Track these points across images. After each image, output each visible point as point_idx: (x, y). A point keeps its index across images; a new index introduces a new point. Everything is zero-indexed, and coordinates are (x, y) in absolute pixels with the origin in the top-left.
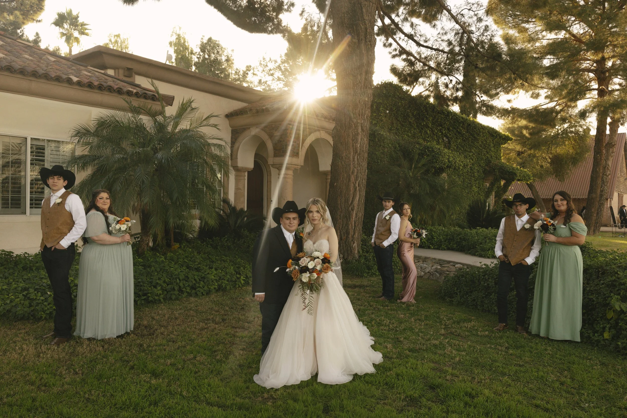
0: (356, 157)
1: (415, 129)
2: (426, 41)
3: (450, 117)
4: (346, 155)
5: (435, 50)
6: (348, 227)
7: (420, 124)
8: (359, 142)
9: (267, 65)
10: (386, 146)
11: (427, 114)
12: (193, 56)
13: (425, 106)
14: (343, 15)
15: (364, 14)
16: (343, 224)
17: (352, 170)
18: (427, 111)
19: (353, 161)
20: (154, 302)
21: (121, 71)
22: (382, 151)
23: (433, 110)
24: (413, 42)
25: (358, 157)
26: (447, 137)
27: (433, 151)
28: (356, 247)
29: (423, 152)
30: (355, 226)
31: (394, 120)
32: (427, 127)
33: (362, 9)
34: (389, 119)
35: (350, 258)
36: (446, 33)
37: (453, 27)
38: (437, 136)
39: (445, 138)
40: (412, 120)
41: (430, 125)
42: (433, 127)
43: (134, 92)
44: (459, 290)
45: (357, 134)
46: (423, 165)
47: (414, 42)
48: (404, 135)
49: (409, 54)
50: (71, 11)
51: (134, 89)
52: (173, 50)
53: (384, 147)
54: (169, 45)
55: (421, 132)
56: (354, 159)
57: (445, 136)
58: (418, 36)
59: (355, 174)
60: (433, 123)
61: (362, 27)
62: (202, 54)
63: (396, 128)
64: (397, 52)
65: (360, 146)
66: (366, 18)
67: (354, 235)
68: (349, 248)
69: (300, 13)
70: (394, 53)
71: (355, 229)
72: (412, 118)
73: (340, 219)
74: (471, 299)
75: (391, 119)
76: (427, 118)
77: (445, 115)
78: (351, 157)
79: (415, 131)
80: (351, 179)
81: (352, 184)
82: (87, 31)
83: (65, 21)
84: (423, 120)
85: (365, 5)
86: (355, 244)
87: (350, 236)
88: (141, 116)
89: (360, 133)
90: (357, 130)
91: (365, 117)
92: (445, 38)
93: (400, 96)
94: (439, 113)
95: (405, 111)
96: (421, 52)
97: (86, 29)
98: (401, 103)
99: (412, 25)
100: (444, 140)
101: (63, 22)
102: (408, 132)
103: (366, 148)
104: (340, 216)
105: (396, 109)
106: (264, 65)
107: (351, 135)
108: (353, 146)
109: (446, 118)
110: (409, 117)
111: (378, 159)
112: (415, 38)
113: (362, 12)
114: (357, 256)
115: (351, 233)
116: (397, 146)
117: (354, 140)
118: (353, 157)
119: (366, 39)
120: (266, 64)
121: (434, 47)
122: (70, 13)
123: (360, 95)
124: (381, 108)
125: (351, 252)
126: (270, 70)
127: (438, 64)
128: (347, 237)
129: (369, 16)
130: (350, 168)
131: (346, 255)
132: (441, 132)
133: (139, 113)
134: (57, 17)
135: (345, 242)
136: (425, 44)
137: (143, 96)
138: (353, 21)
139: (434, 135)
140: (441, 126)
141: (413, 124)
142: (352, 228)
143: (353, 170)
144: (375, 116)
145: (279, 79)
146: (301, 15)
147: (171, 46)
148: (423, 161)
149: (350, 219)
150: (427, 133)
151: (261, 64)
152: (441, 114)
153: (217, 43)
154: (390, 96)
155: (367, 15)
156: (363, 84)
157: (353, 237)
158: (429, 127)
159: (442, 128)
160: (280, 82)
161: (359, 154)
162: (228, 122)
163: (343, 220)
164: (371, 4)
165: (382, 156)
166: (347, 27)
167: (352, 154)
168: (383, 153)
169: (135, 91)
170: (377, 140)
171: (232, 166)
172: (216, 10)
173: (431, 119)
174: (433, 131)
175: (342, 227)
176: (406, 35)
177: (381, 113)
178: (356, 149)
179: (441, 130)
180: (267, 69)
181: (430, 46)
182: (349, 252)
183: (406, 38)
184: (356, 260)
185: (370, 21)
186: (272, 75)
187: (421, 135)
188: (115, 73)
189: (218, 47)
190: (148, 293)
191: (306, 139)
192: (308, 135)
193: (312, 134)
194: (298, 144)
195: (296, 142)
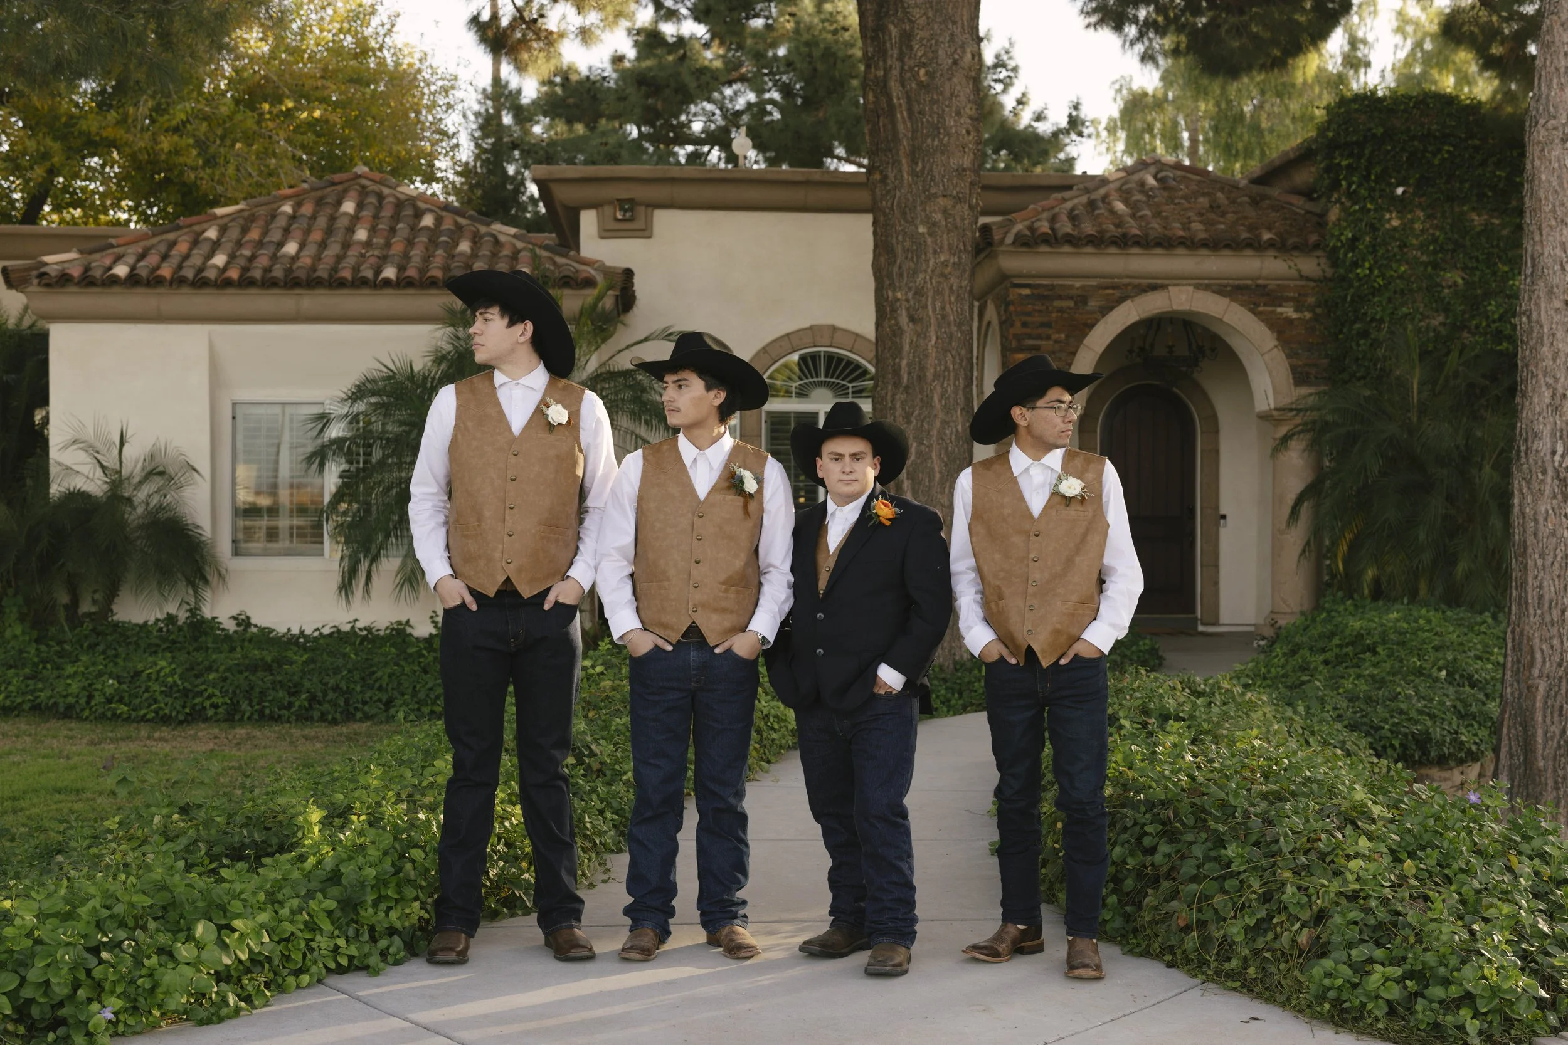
177: (1366, 201)
191: (1097, 321)
192: (1105, 310)
193: (1128, 303)
194: (1056, 342)
195: (1048, 338)
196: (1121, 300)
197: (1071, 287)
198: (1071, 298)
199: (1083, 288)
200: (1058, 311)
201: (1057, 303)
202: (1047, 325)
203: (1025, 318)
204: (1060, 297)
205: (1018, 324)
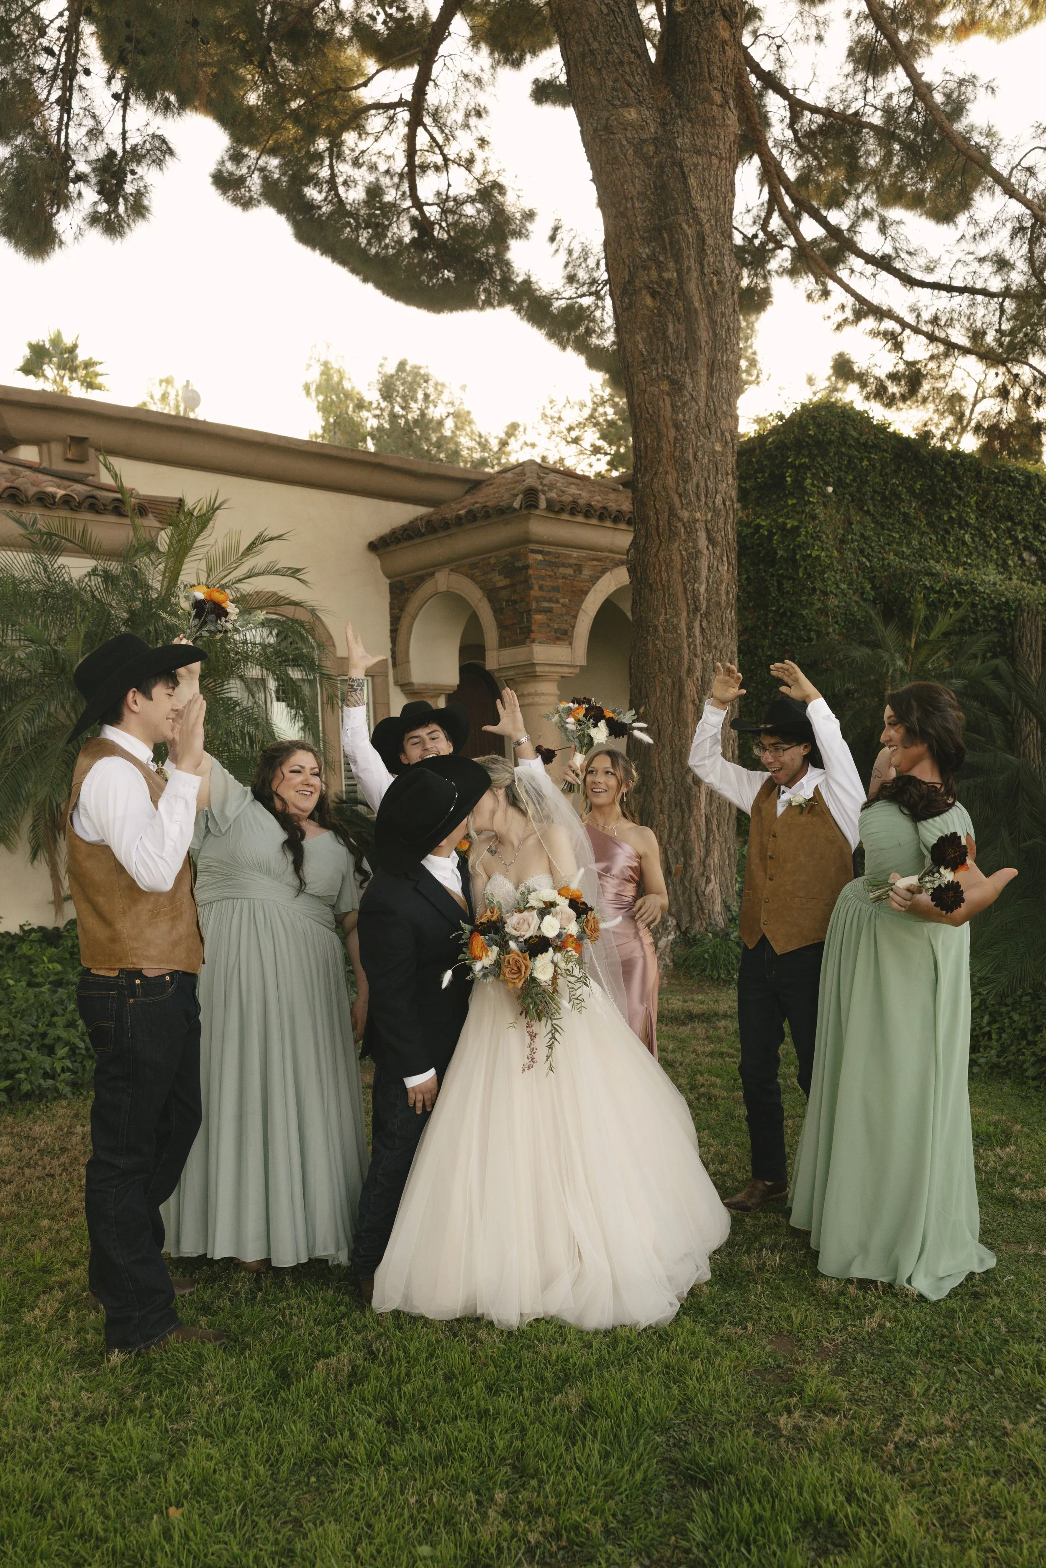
0: (697, 624)
1: (922, 534)
2: (929, 269)
3: (1037, 490)
4: (667, 620)
5: (962, 290)
6: (687, 834)
7: (939, 517)
8: (703, 578)
9: (560, 419)
10: (831, 588)
11: (960, 488)
12: (364, 414)
13: (949, 463)
14: (629, 205)
15: (693, 193)
16: (671, 828)
17: (686, 665)
18: (956, 478)
19: (689, 636)
20: (38, 1096)
21: (57, 449)
22: (819, 605)
23: (979, 473)
24: (891, 277)
25: (704, 624)
26: (1035, 552)
27: (974, 591)
28: (717, 893)
29: (944, 597)
30: (709, 830)
31: (852, 512)
32: (963, 524)
33: (684, 177)
34: (838, 511)
35: (698, 928)
36: (983, 235)
37: (1002, 211)
38: (998, 548)
39: (1025, 555)
40: (911, 508)
41: (972, 519)
42: (985, 524)
43: (58, 496)
44: (995, 1026)
45: (696, 554)
46: (946, 635)
47: (895, 276)
48: (887, 553)
49: (880, 313)
50: (59, 335)
51: (59, 487)
52: (316, 404)
53: (825, 593)
54: (304, 393)
55: (943, 541)
56: (690, 629)
57: (1026, 548)
58: (903, 255)
59: (698, 674)
60: (982, 513)
61: (689, 232)
62: (384, 404)
63: (862, 535)
64: (849, 314)
65: (707, 590)
66: (699, 202)
67: (707, 856)
68: (694, 898)
69: (549, 233)
70: (840, 317)
71: (707, 838)
72: (910, 502)
73: (662, 812)
74: (1034, 1054)
75: (842, 511)
76: (960, 498)
77: (1021, 487)
78: (683, 626)
79: (925, 540)
80: (687, 692)
81: (690, 706)
82: (99, 380)
83: (47, 360)
84: (948, 505)
85: (696, 165)
86: (714, 886)
87: (695, 861)
88: (62, 560)
89: (705, 551)
90: (695, 541)
91: (719, 500)
92: (984, 249)
93: (863, 439)
94: (997, 480)
95: (886, 483)
96: (920, 305)
97: (97, 375)
98: (869, 459)
99: (883, 228)
100: (1023, 560)
101: (42, 364)
102: (900, 544)
103: (728, 593)
104: (661, 802)
105: (854, 480)
106: (552, 418)
107: (677, 558)
108: (685, 589)
109: (1025, 494)
110: (902, 500)
111: (810, 630)
112: (898, 265)
113: (687, 190)
114: (720, 921)
115: (698, 849)
116: (868, 587)
117: (687, 572)
118: (687, 625)
119: (702, 266)
120: (557, 415)
121: (956, 283)
122: (56, 341)
123: (697, 437)
124: (808, 481)
125: (701, 908)
126: (570, 429)
127: (977, 335)
128: (686, 865)
129: (709, 197)
130: (681, 659)
131: (685, 919)
132: (1010, 537)
133: (56, 550)
134: (27, 352)
135: (682, 881)
136: (929, 278)
137: (86, 504)
138: (660, 218)
139: (990, 547)
140: (1010, 518)
141: (916, 519)
142: (699, 836)
143: (691, 664)
144: (794, 505)
145: (596, 450)
146: (552, 239)
147: (308, 393)
148: (943, 623)
149: (691, 812)
150: (964, 543)
151: (544, 416)
152: (1003, 482)
153: (422, 372)
154: (830, 442)
155: (702, 196)
156: (702, 404)
157: (703, 863)
158: (968, 524)
159: (1014, 523)
160: (599, 456)
161: (707, 615)
162: (378, 563)
163: (670, 817)
164: (715, 161)
165: (822, 619)
166: (643, 238)
167: (684, 614)
168: (824, 611)
169: (61, 492)
170: (801, 575)
171: (396, 683)
172: (327, 261)
173: (973, 502)
174: (983, 536)
175: (670, 836)
176: (869, 259)
177: (811, 495)
178: (696, 597)
179: (1009, 530)
180: (563, 426)
181: (945, 281)
182: (695, 909)
183: (870, 269)
184: (716, 935)
185: (715, 213)
186: (576, 441)
187: (945, 550)
188: (41, 453)
189: (426, 381)
190: (19, 1071)
191: (590, 589)
192: (595, 579)
193: (608, 574)
194: (563, 606)
195: (557, 602)
196: (604, 571)
197: (570, 556)
198: (571, 566)
199: (578, 558)
200: (563, 578)
201: (562, 570)
202: (556, 589)
203: (541, 582)
204: (563, 565)
205: (536, 587)
